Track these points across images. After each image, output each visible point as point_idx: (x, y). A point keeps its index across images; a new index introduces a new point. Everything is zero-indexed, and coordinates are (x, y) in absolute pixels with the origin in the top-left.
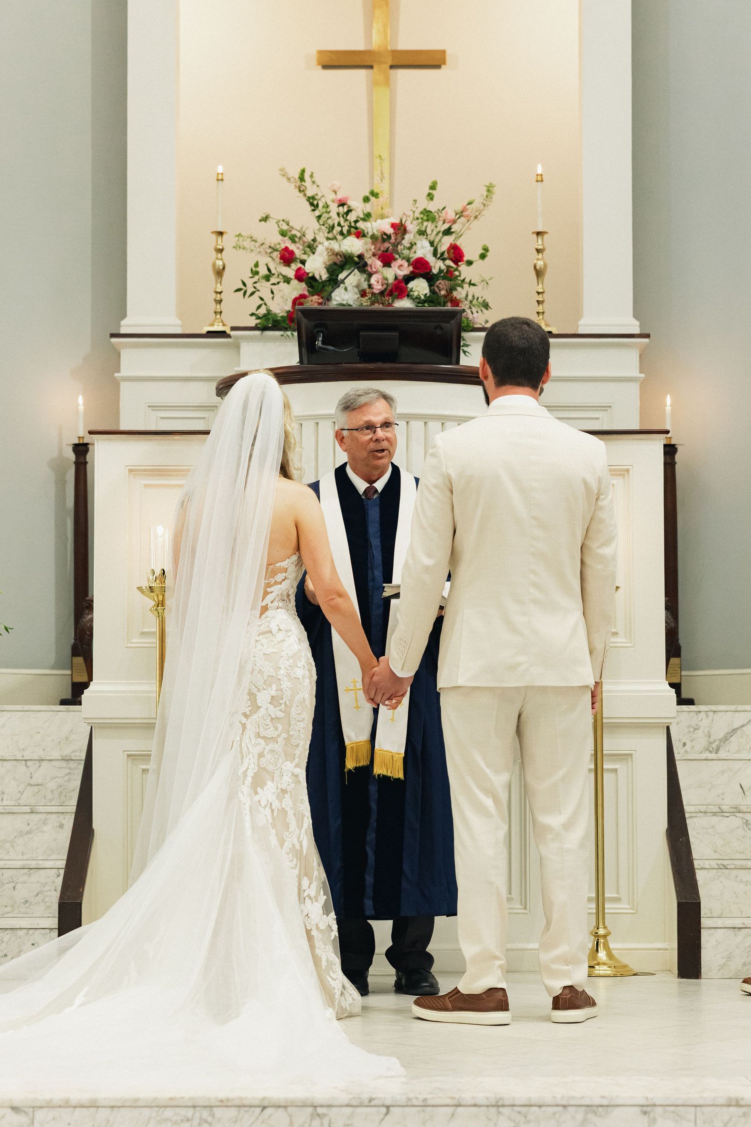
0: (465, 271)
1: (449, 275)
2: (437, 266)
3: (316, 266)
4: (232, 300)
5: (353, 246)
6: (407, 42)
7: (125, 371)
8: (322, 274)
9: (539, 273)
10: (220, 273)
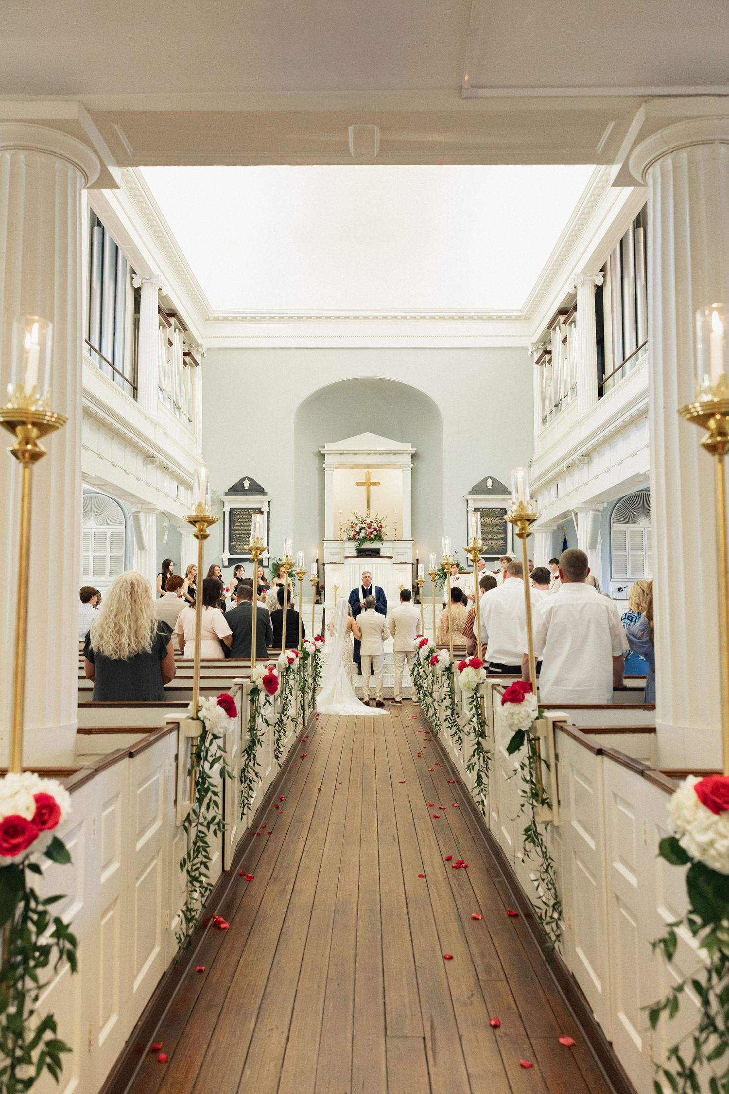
0: (383, 529)
1: (380, 531)
2: (378, 529)
3: (357, 529)
4: (343, 534)
5: (364, 525)
6: (372, 481)
7: (325, 547)
8: (359, 531)
9: (395, 530)
10: (341, 530)
